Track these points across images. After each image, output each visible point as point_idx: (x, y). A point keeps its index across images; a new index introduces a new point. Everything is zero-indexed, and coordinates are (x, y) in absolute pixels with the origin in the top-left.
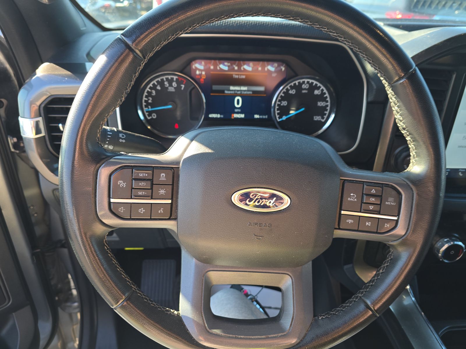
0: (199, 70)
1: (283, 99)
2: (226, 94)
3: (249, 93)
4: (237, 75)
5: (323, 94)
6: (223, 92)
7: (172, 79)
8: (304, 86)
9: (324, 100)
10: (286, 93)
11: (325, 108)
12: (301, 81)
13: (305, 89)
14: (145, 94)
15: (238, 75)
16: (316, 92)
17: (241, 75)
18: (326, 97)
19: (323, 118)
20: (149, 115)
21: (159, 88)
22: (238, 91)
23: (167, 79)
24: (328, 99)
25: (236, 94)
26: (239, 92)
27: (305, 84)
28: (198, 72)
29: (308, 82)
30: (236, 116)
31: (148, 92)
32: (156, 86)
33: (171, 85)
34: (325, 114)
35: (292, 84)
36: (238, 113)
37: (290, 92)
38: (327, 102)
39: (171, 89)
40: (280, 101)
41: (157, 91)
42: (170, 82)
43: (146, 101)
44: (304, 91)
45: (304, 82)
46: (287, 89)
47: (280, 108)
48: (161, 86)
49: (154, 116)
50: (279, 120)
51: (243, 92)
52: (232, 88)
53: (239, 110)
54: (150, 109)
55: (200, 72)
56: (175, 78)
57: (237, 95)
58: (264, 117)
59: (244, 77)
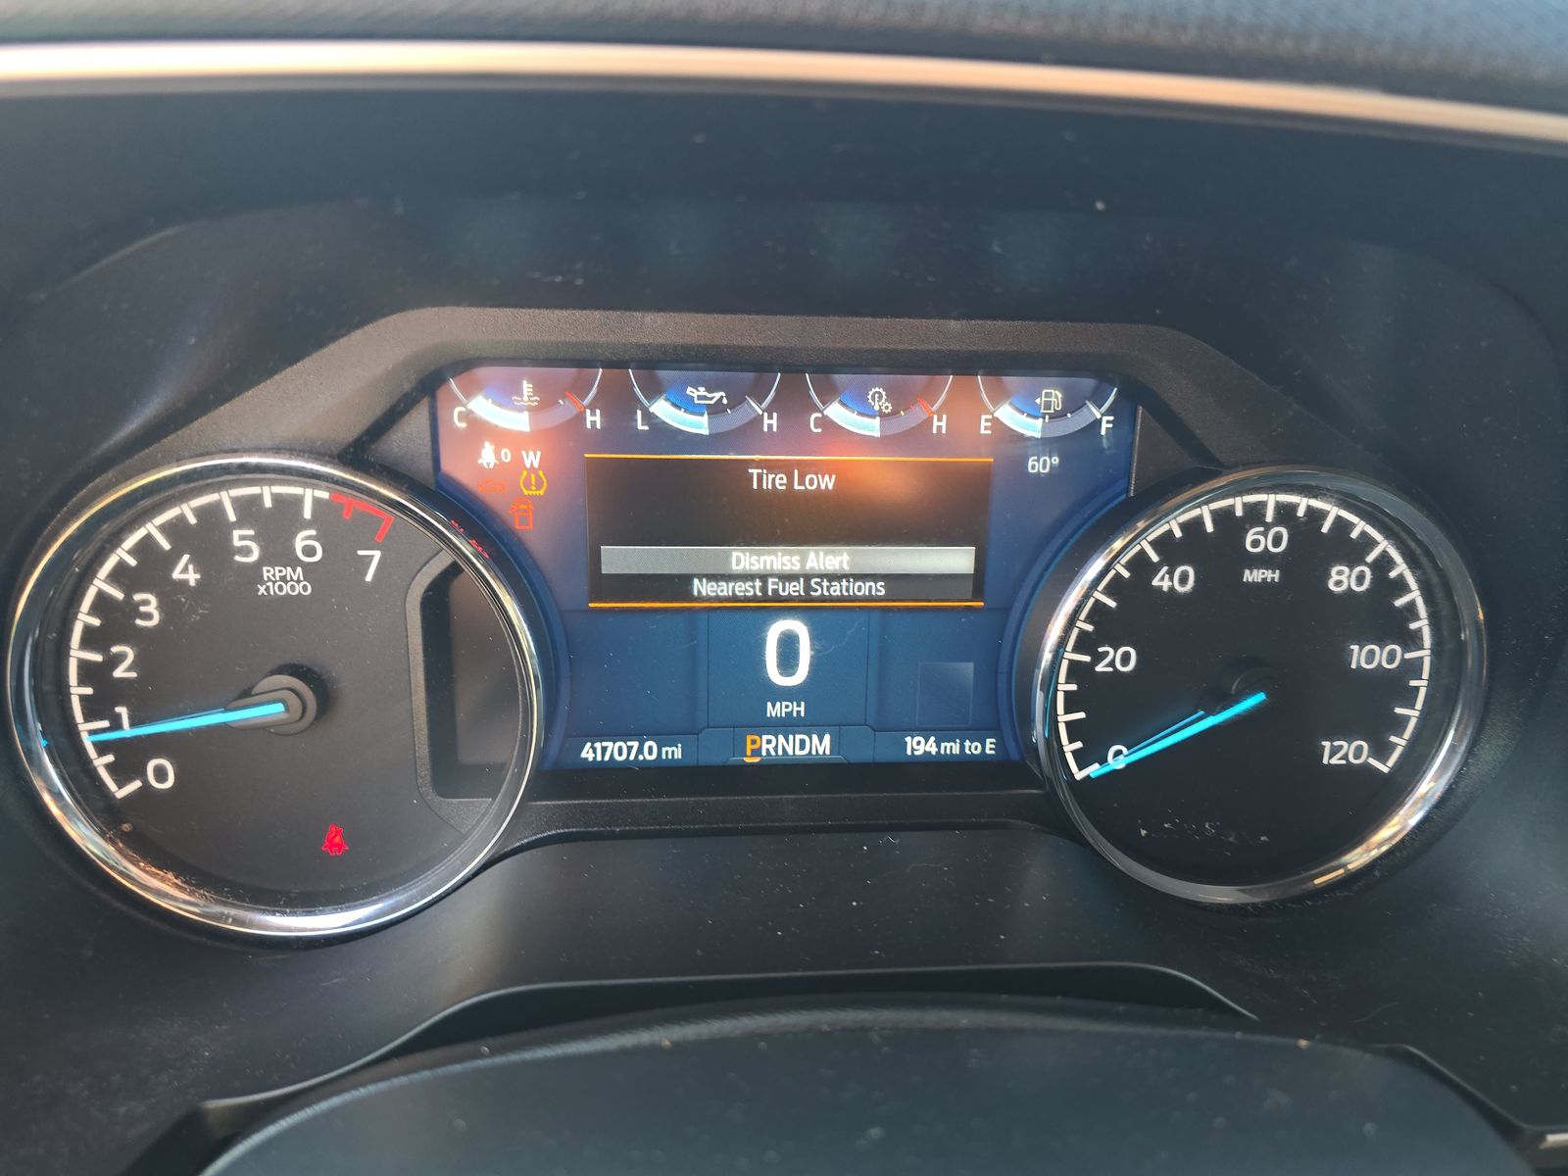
0: (500, 437)
1: (1105, 627)
2: (700, 599)
3: (865, 588)
4: (772, 467)
5: (1386, 587)
6: (677, 585)
7: (288, 507)
8: (1256, 540)
9: (1395, 628)
10: (1134, 587)
11: (1394, 685)
12: (1238, 504)
13: (1265, 560)
14: (85, 618)
15: (786, 468)
16: (1342, 579)
17: (805, 468)
18: (1411, 610)
19: (1381, 750)
20: (121, 773)
21: (186, 572)
22: (787, 578)
23: (249, 509)
24: (1422, 624)
25: (777, 598)
26: (795, 589)
27: (1268, 527)
28: (488, 456)
29: (1285, 513)
30: (771, 746)
31: (102, 604)
32: (171, 559)
33: (278, 552)
34: (1400, 724)
35: (1174, 525)
36: (786, 726)
37: (1161, 581)
38: (1411, 640)
39: (282, 582)
40: (1085, 643)
41: (171, 594)
42: (277, 525)
43: (87, 672)
44: (1253, 576)
45: (1255, 513)
46: (1140, 564)
47: (1090, 688)
48: (198, 562)
49: (162, 774)
50: (1079, 775)
51: (821, 589)
52: (743, 559)
53: (799, 709)
54: (127, 732)
55: (506, 455)
56: (310, 497)
57: (773, 606)
58: (973, 748)
59: (828, 483)
